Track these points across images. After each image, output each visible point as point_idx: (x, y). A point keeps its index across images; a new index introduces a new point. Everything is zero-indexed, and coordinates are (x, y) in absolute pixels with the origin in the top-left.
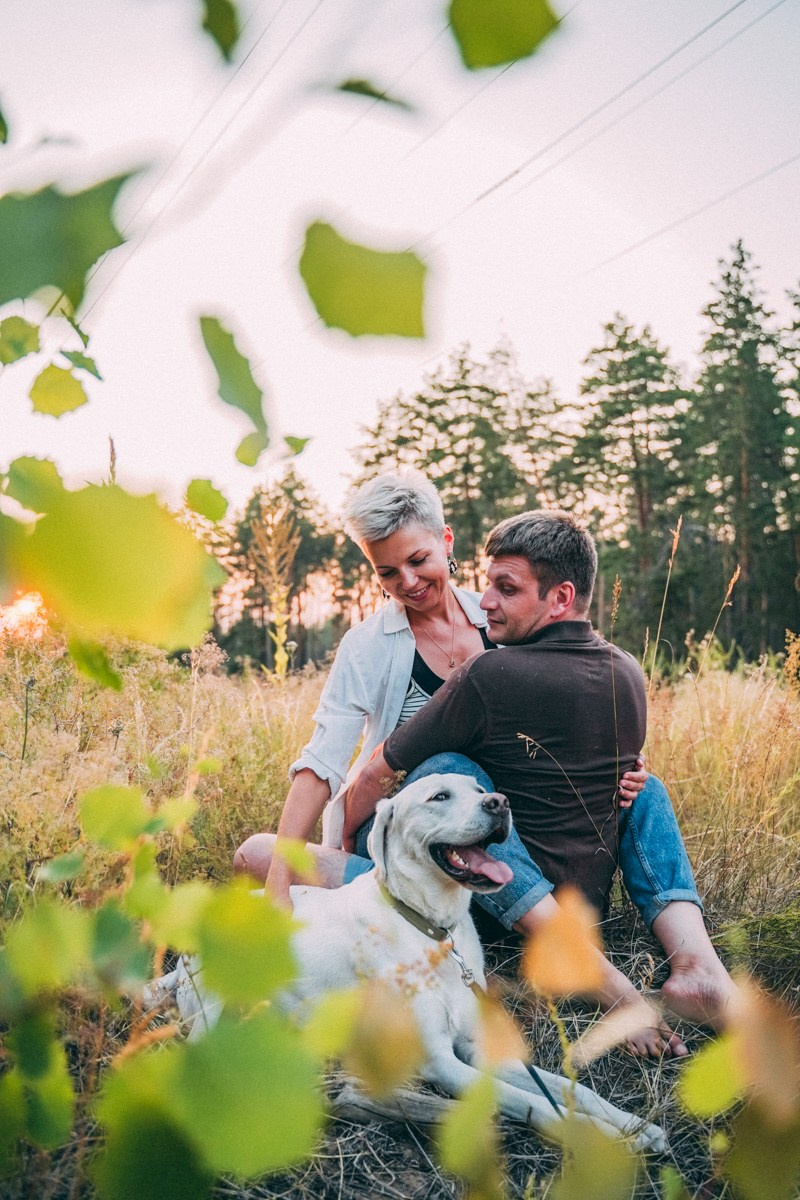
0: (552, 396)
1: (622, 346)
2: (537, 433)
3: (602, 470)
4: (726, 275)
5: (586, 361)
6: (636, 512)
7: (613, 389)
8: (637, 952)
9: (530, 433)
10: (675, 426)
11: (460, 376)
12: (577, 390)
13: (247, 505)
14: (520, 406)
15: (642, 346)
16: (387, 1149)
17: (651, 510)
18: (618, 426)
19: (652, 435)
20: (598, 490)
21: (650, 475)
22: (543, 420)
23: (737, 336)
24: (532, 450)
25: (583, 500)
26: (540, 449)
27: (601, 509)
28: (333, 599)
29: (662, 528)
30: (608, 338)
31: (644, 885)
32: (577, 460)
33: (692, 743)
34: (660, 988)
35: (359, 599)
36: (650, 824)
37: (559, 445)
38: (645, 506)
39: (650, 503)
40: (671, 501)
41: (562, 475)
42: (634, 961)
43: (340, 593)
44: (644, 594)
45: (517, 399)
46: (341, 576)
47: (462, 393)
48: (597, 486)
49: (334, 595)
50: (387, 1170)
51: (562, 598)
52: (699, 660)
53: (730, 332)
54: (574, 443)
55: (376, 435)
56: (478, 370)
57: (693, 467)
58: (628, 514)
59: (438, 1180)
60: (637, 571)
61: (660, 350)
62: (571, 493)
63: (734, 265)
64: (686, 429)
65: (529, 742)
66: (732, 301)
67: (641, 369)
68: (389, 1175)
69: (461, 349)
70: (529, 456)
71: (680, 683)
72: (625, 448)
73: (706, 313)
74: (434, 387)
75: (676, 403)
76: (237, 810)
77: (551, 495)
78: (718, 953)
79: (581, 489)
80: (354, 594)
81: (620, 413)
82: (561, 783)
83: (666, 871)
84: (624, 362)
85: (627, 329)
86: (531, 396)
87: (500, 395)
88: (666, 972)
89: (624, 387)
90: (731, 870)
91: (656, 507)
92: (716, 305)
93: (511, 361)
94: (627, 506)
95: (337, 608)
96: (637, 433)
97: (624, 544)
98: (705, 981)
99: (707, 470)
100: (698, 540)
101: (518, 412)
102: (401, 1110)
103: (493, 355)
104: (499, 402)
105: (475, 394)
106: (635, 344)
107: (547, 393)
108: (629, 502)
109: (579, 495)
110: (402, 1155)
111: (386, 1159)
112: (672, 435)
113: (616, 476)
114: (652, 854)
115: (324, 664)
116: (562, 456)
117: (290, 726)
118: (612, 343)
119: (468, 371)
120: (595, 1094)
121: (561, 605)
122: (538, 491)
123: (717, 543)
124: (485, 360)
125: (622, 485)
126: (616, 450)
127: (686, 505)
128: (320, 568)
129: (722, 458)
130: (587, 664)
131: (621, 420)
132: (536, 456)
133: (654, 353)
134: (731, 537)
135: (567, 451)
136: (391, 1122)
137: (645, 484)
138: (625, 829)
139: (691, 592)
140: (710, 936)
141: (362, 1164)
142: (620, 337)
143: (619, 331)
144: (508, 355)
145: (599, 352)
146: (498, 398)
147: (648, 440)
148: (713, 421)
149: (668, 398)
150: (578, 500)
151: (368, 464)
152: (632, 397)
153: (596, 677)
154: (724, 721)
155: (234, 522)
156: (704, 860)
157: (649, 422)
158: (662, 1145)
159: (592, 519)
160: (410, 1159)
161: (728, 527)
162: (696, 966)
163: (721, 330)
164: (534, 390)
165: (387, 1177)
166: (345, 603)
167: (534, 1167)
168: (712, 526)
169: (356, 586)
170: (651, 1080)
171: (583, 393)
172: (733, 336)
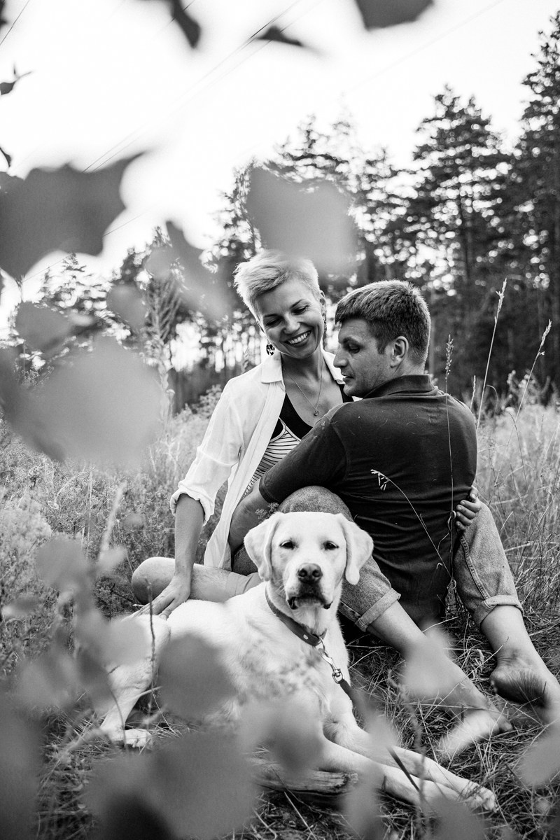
0: (387, 162)
1: (450, 115)
2: (376, 196)
3: (432, 228)
4: (545, 46)
5: (418, 130)
6: (462, 264)
7: (442, 155)
8: (469, 647)
9: (370, 196)
10: (497, 187)
11: (306, 146)
12: (411, 157)
13: (121, 264)
14: (359, 171)
15: (468, 115)
16: (270, 812)
17: (475, 262)
18: (446, 188)
19: (476, 196)
20: (429, 246)
21: (474, 231)
22: (380, 184)
23: (553, 103)
24: (372, 211)
25: (415, 254)
26: (378, 210)
27: (431, 263)
28: (200, 345)
29: (484, 278)
30: (437, 108)
31: (474, 592)
32: (410, 219)
33: (512, 470)
34: (488, 677)
35: (222, 345)
36: (478, 541)
37: (395, 206)
38: (470, 259)
39: (475, 256)
40: (493, 254)
41: (397, 233)
42: (466, 655)
43: (206, 340)
44: (469, 336)
45: (357, 166)
46: (206, 326)
47: (309, 161)
48: (428, 242)
49: (200, 342)
50: (270, 830)
51: (398, 351)
52: (519, 396)
53: (547, 99)
54: (407, 204)
55: (233, 201)
56: (323, 140)
57: (513, 223)
58: (454, 266)
59: (312, 836)
60: (463, 316)
61: (483, 118)
62: (404, 249)
63: (552, 36)
64: (507, 189)
65: (381, 477)
66: (549, 70)
67: (467, 135)
68: (272, 834)
69: (308, 120)
70: (368, 217)
71: (501, 416)
72: (452, 208)
73: (525, 83)
74: (283, 155)
75: (497, 167)
76: (132, 536)
77: (387, 250)
78: (536, 647)
79: (414, 245)
80: (218, 340)
81: (448, 177)
82: (407, 510)
83: (492, 581)
84: (451, 130)
85: (454, 99)
86: (370, 163)
87: (343, 162)
88: (494, 663)
89: (451, 152)
90: (547, 577)
91: (479, 259)
92: (535, 74)
93: (351, 132)
94: (454, 259)
95: (203, 353)
96: (463, 194)
97: (451, 293)
98: (526, 670)
99: (525, 226)
100: (517, 288)
101: (358, 178)
102: (280, 780)
103: (336, 126)
104: (341, 168)
105: (321, 161)
106: (462, 112)
107: (383, 160)
108: (456, 256)
109: (412, 250)
110: (281, 817)
111: (269, 821)
112: (494, 195)
113: (444, 233)
114: (481, 567)
115: (199, 407)
116: (398, 215)
117: (172, 462)
118: (441, 112)
119: (314, 141)
120: (437, 764)
121: (398, 356)
122: (376, 247)
123: (533, 290)
124: (329, 131)
125: (450, 241)
126: (444, 210)
127: (505, 256)
128: (187, 318)
129: (539, 214)
130: (427, 411)
131: (449, 183)
132: (375, 217)
133: (478, 121)
134: (545, 284)
135: (402, 211)
136: (272, 791)
137: (470, 240)
138: (459, 547)
139: (510, 334)
140: (529, 633)
141: (249, 826)
142: (448, 107)
143: (448, 102)
144: (349, 126)
145: (430, 121)
146: (341, 165)
147: (473, 199)
148: (530, 180)
149: (490, 162)
150: (411, 254)
151: (227, 226)
152: (458, 161)
153: (435, 421)
154: (539, 450)
155: (110, 280)
156: (524, 569)
157: (473, 183)
158: (492, 805)
159: (424, 271)
160: (288, 821)
161: (543, 276)
162: (518, 658)
163: (539, 98)
164: (372, 158)
165: (271, 836)
166: (210, 349)
167: (389, 824)
168: (528, 275)
169: (219, 333)
170: (483, 752)
171: (415, 159)
172: (549, 104)
